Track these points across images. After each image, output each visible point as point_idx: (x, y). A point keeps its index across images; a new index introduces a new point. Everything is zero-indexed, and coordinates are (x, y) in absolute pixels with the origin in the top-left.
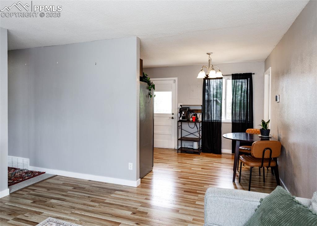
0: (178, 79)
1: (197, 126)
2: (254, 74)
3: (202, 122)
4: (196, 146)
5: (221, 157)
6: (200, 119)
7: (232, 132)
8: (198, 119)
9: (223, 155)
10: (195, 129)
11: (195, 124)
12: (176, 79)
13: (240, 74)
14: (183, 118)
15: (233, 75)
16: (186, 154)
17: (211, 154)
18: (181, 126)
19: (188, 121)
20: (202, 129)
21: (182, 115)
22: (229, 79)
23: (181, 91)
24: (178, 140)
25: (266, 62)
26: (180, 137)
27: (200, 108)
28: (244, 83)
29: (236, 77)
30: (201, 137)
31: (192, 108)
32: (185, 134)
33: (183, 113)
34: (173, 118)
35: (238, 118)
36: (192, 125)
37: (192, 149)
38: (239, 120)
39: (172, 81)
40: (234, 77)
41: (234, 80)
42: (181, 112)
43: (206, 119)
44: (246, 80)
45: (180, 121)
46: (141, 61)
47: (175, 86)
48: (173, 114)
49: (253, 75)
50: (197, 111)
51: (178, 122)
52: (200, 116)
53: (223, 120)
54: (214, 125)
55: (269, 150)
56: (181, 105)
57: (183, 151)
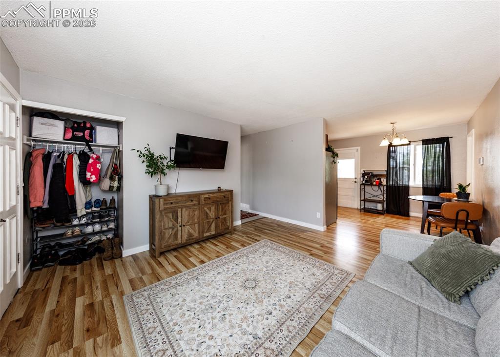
0: (361, 148)
1: (380, 189)
2: (452, 137)
3: (387, 185)
4: (379, 207)
5: (409, 219)
6: (384, 183)
7: (423, 195)
8: (381, 183)
9: (411, 218)
10: (379, 192)
12: (359, 148)
13: (433, 140)
14: (366, 181)
15: (423, 141)
16: (370, 214)
17: (398, 216)
18: (364, 189)
19: (371, 184)
20: (386, 192)
21: (365, 179)
22: (419, 145)
23: (363, 159)
24: (361, 200)
25: (469, 124)
26: (362, 198)
27: (385, 173)
28: (438, 148)
30: (385, 200)
31: (375, 173)
32: (368, 196)
33: (366, 177)
34: (355, 182)
35: (430, 183)
36: (376, 188)
37: (376, 209)
38: (432, 185)
39: (355, 150)
40: (425, 142)
41: (425, 146)
42: (363, 176)
43: (391, 183)
44: (441, 145)
45: (363, 184)
46: (327, 136)
47: (358, 155)
48: (356, 178)
49: (450, 139)
50: (382, 176)
51: (361, 185)
52: (384, 181)
53: (411, 184)
54: (401, 189)
55: (465, 212)
56: (364, 171)
57: (366, 211)
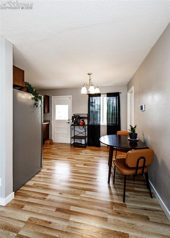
0: (72, 96)
1: (84, 128)
2: (121, 93)
3: (88, 125)
4: (83, 142)
5: (100, 150)
6: (86, 123)
8: (84, 123)
9: (101, 148)
10: (83, 130)
11: (83, 127)
12: (71, 96)
13: (112, 93)
14: (75, 123)
16: (77, 148)
17: (94, 148)
18: (74, 128)
19: (78, 125)
20: (88, 130)
21: (74, 121)
22: (105, 97)
23: (74, 105)
24: (71, 138)
25: (128, 85)
26: (73, 136)
27: (87, 116)
28: (114, 100)
29: (109, 95)
30: (86, 135)
31: (81, 116)
32: (76, 134)
33: (74, 119)
34: (69, 123)
35: (111, 123)
36: (81, 127)
37: (81, 143)
38: (112, 124)
39: (68, 98)
40: (108, 95)
41: (108, 97)
43: (90, 123)
44: (116, 97)
45: (72, 125)
47: (70, 101)
48: (69, 120)
49: (120, 94)
50: (85, 118)
52: (86, 121)
53: (102, 124)
54: (96, 127)
55: (143, 159)
56: (73, 114)
57: (76, 146)
